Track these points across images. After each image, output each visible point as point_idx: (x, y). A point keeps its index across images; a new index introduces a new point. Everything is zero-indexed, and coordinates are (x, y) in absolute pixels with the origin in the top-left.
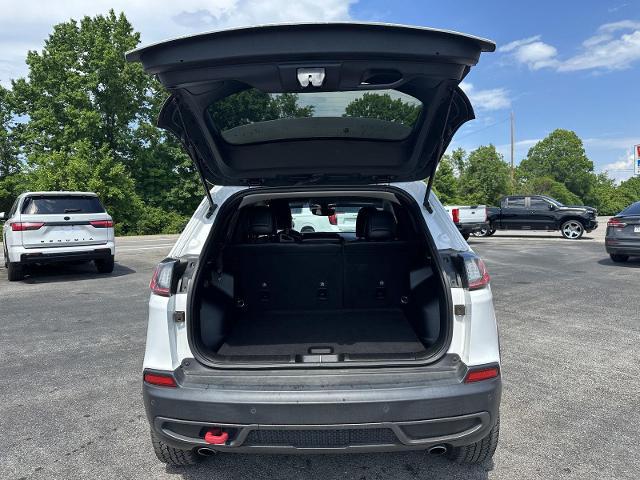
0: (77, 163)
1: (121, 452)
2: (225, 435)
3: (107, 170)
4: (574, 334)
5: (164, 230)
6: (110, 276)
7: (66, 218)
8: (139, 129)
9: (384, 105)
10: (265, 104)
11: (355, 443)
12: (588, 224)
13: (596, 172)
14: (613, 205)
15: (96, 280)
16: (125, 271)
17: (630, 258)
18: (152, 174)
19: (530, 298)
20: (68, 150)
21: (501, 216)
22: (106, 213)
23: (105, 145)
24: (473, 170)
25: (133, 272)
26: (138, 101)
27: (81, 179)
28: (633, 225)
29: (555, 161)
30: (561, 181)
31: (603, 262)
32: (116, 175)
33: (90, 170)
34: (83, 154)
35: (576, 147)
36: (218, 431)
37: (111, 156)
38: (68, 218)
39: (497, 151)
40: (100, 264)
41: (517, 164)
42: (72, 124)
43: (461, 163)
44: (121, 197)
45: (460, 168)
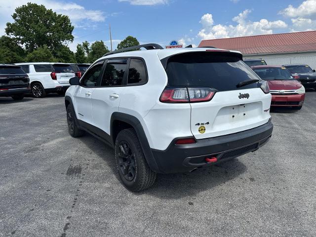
24: (93, 53)
39: (104, 44)
43: (87, 49)
45: (87, 52)
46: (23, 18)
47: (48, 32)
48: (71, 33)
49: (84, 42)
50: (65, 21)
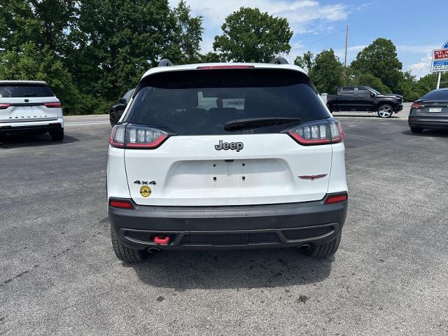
0: (26, 61)
1: (90, 255)
2: (167, 238)
3: (49, 66)
4: (386, 179)
5: (95, 111)
6: (62, 143)
7: (26, 101)
8: (71, 34)
9: (255, 17)
10: (165, 15)
11: (252, 242)
12: (396, 107)
13: (404, 71)
14: (412, 94)
15: (53, 146)
16: (71, 139)
17: (424, 130)
18: (84, 69)
19: (357, 157)
20: (18, 50)
21: (337, 101)
22: (55, 97)
23: (47, 46)
24: (317, 68)
25: (78, 140)
26: (68, 12)
27: (31, 73)
28: (429, 107)
29: (376, 62)
30: (379, 77)
31: (406, 133)
32: (57, 70)
33: (37, 66)
34: (30, 54)
35: (391, 51)
36: (163, 236)
37: (51, 55)
38: (28, 101)
39: (335, 54)
40: (53, 134)
41: (349, 64)
42: (20, 30)
43: (310, 63)
44: (62, 86)
45: (309, 67)
46: (233, 29)
47: (259, 43)
48: (288, 42)
49: (306, 53)
50: (282, 26)
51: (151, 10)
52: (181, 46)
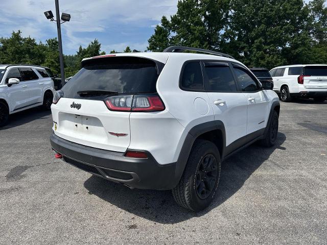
8: (225, 33)
51: (286, 7)
52: (312, 33)
